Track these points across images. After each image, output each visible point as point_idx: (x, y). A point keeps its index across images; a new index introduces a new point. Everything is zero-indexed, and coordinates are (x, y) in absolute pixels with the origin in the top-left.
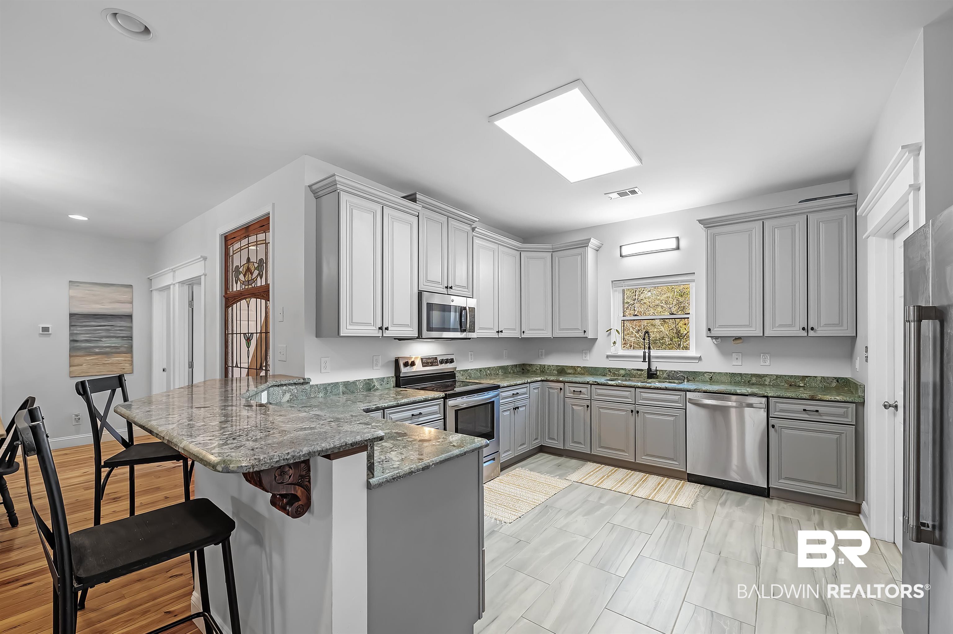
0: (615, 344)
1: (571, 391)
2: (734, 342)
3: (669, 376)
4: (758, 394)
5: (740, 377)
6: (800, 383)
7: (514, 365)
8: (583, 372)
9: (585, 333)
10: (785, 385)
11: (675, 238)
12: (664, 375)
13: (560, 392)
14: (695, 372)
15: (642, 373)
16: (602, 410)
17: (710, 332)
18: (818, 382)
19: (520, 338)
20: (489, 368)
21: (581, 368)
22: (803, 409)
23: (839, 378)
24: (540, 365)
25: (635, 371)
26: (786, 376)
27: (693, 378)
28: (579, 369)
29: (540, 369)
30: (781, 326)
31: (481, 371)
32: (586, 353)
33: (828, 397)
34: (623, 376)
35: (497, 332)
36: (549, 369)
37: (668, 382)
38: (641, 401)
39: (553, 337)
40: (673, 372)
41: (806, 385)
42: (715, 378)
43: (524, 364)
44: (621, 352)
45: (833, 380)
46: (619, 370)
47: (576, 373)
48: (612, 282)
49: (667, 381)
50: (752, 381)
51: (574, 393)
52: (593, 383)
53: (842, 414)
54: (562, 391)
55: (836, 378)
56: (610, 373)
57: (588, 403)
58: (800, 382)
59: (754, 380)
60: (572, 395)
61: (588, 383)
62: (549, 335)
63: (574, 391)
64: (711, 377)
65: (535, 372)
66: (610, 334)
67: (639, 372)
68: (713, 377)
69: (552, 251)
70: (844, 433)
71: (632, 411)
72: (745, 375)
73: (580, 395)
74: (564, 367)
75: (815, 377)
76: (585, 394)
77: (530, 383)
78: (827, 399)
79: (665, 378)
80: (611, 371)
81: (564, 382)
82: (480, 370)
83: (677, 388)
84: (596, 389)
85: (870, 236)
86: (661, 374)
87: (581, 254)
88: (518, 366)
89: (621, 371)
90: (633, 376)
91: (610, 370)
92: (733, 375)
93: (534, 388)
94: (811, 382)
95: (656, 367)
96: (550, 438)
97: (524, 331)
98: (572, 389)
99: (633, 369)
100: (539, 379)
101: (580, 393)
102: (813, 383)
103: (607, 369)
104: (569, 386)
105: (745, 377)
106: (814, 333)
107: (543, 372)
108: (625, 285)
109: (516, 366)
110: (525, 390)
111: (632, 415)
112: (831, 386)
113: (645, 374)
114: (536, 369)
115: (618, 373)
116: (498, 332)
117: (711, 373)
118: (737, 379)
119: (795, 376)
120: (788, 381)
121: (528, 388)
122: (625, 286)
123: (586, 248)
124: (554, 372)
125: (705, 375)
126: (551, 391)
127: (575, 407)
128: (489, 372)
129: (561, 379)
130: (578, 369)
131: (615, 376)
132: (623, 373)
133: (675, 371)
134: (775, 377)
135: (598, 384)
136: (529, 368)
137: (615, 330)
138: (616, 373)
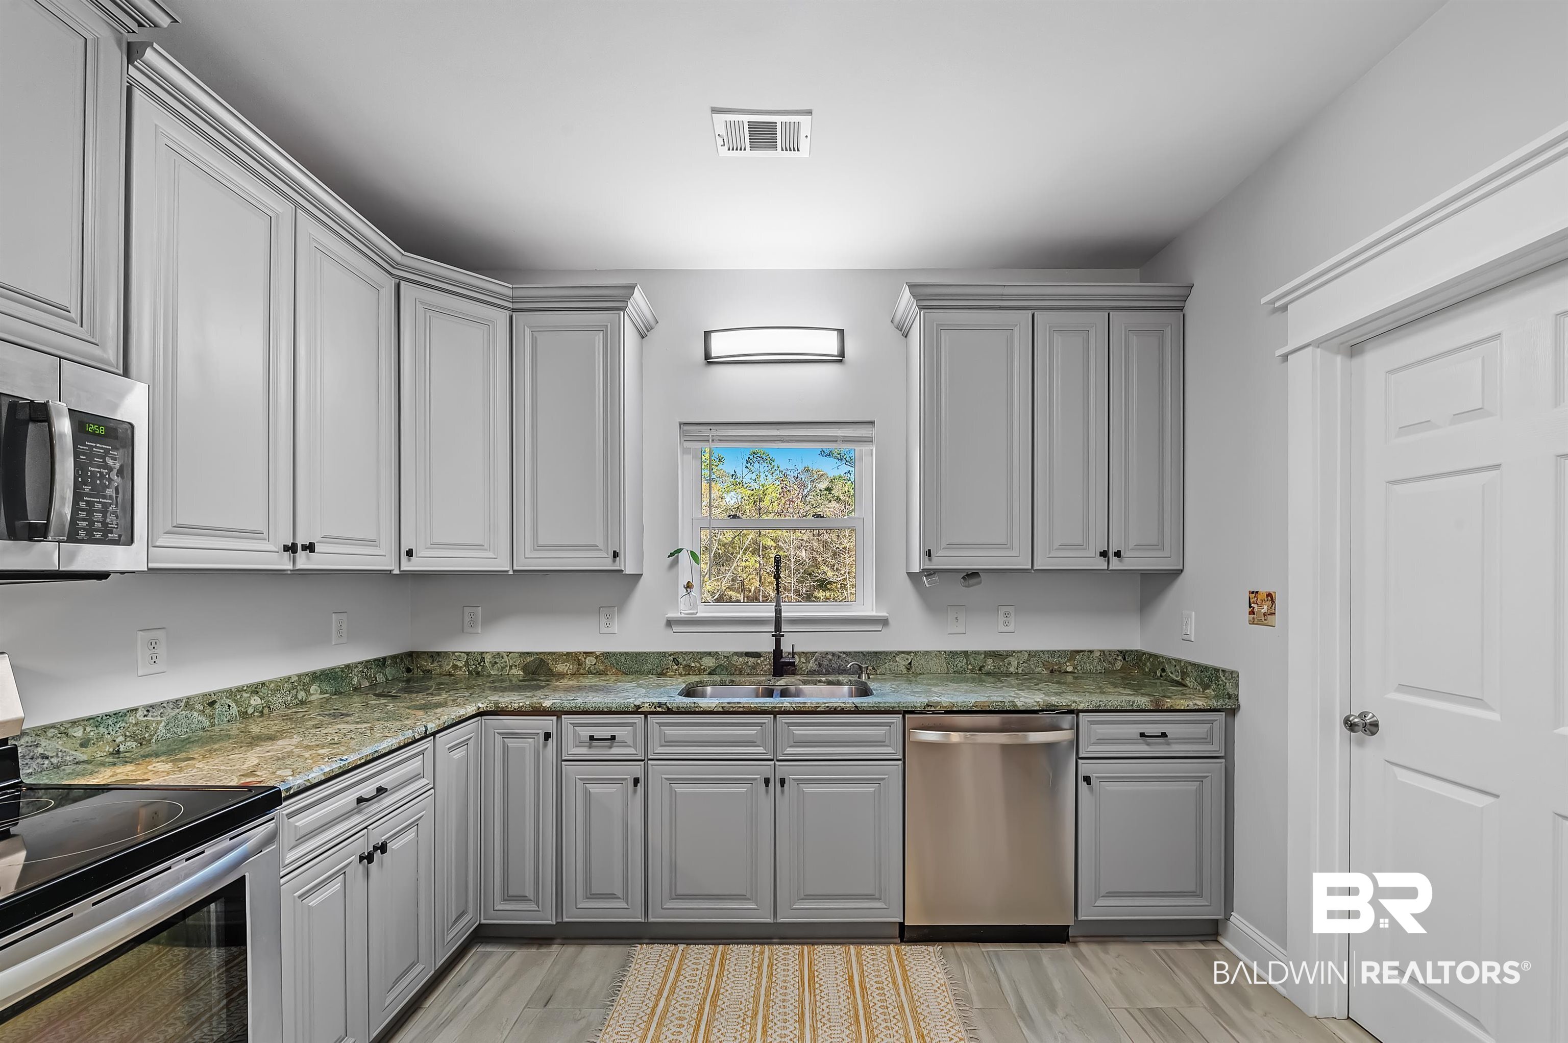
0: (689, 590)
1: (582, 739)
2: (967, 583)
3: (820, 665)
4: (1057, 706)
5: (965, 660)
6: (1067, 666)
7: (375, 660)
8: (601, 668)
9: (618, 559)
10: (1043, 672)
11: (836, 332)
12: (811, 665)
13: (545, 746)
14: (876, 653)
15: (759, 661)
16: (680, 789)
17: (930, 560)
18: (1096, 662)
19: (396, 572)
20: (255, 689)
21: (597, 657)
22: (1140, 733)
23: (1127, 651)
24: (468, 654)
25: (741, 657)
26: (1043, 652)
27: (874, 668)
28: (589, 661)
29: (467, 664)
30: (1064, 547)
31: (212, 704)
32: (609, 617)
33: (1183, 704)
34: (710, 674)
35: (286, 548)
36: (496, 663)
37: (824, 682)
38: (790, 750)
39: (514, 571)
40: (830, 657)
41: (1076, 668)
42: (917, 664)
43: (410, 654)
44: (703, 612)
45: (1118, 655)
46: (700, 658)
47: (581, 671)
48: (680, 424)
49: (823, 679)
50: (986, 668)
51: (590, 744)
52: (653, 709)
53: (1205, 736)
54: (552, 742)
55: (1121, 652)
56: (676, 667)
57: (637, 770)
58: (1068, 664)
59: (990, 665)
60: (584, 750)
61: (637, 711)
62: (503, 565)
63: (592, 738)
64: (910, 663)
65: (450, 675)
66: (675, 563)
67: (751, 661)
68: (912, 663)
69: (510, 305)
70: (1207, 777)
71: (767, 781)
72: (973, 655)
73: (610, 747)
74: (542, 656)
75: (1091, 652)
76: (624, 744)
77: (434, 734)
78: (1183, 708)
79: (812, 673)
80: (681, 660)
81: (557, 713)
82: (210, 701)
83: (883, 707)
84: (661, 725)
85: (1310, 345)
86: (803, 663)
87: (603, 329)
88: (389, 662)
89: (706, 661)
90: (736, 670)
91: (676, 658)
92: (953, 655)
93: (449, 749)
94: (1085, 663)
95: (793, 646)
96: (507, 898)
97: (411, 550)
98: (585, 732)
99: (736, 654)
100: (471, 709)
101: (612, 744)
102: (1088, 665)
103: (670, 655)
104: (575, 725)
105: (974, 659)
106: (1118, 563)
107: (478, 673)
108: (714, 438)
109: (381, 663)
110: (416, 763)
111: (767, 791)
112: (1115, 669)
113: (766, 665)
114: (455, 667)
115: (698, 665)
116: (291, 549)
117: (909, 653)
118: (960, 665)
119: (1059, 651)
120: (1048, 662)
121: (429, 754)
122: (713, 440)
123: (619, 315)
124: (514, 671)
125: (897, 659)
126: (512, 743)
127: (594, 789)
128: (259, 701)
129: (547, 703)
130: (588, 658)
131: (691, 673)
132: (711, 664)
133: (833, 654)
134: (1027, 655)
135: (669, 711)
136: (429, 666)
137: (689, 552)
138: (693, 665)
